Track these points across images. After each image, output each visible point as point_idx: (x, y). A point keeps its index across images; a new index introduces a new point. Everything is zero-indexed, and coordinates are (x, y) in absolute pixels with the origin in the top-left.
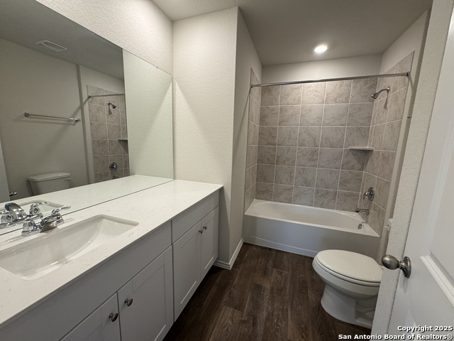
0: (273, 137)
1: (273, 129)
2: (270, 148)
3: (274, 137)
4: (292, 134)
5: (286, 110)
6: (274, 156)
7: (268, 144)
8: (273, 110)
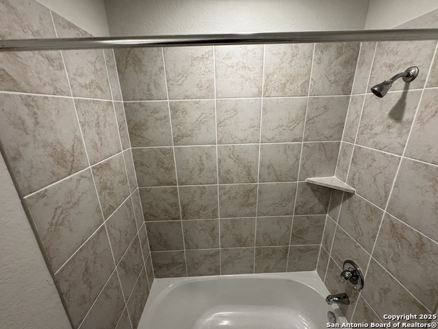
0: (166, 169)
1: (165, 152)
2: (165, 191)
3: (170, 170)
4: (205, 162)
5: (185, 112)
6: (175, 205)
7: (160, 184)
8: (155, 111)
